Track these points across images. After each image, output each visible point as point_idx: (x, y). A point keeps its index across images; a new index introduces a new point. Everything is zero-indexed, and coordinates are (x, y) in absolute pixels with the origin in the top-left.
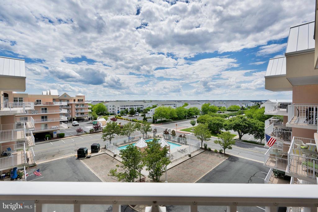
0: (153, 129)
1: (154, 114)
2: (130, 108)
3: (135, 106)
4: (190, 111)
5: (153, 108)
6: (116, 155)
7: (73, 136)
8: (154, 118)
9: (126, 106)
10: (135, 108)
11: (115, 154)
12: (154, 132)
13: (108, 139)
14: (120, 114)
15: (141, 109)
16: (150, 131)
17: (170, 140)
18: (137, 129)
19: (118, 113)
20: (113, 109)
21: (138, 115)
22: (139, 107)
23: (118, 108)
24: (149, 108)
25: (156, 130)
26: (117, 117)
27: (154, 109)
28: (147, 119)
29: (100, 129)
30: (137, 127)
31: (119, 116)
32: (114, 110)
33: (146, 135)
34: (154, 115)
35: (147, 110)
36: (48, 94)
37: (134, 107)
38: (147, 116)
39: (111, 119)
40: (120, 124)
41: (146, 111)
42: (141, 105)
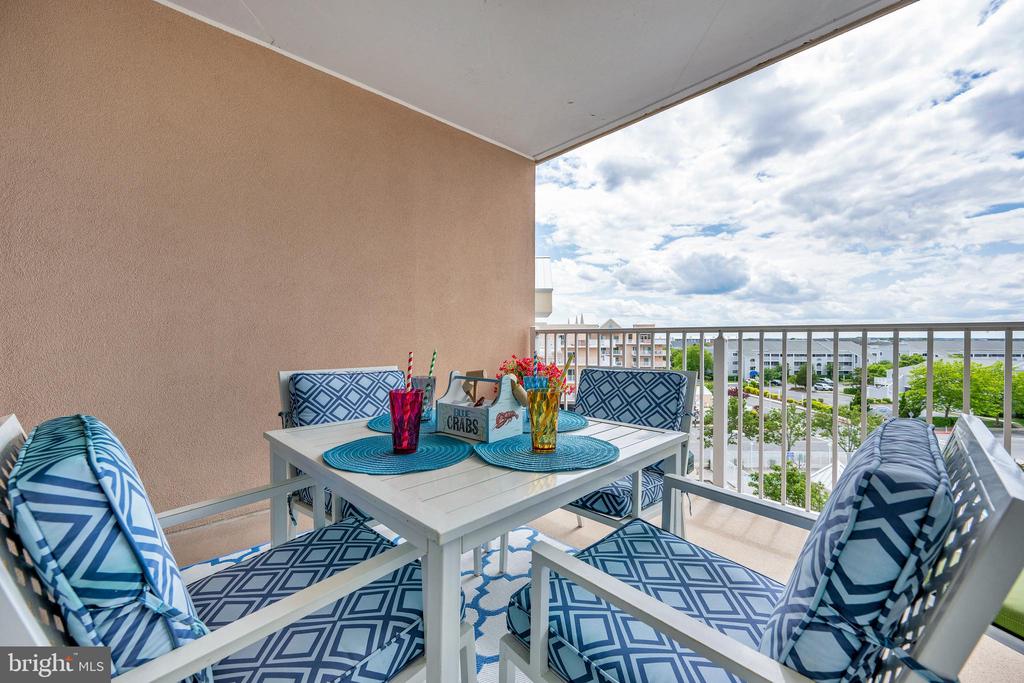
1: (906, 389)
2: (796, 363)
3: (818, 355)
5: (904, 365)
8: (903, 403)
10: (819, 364)
14: (756, 380)
18: (820, 430)
19: (753, 377)
20: (735, 363)
21: (831, 389)
23: (753, 360)
24: (883, 367)
26: (748, 387)
27: (905, 371)
30: (822, 424)
31: (754, 385)
34: (908, 393)
35: (873, 371)
36: (579, 322)
37: (814, 361)
38: (870, 392)
39: (730, 393)
40: (757, 408)
41: (867, 377)
42: (846, 355)
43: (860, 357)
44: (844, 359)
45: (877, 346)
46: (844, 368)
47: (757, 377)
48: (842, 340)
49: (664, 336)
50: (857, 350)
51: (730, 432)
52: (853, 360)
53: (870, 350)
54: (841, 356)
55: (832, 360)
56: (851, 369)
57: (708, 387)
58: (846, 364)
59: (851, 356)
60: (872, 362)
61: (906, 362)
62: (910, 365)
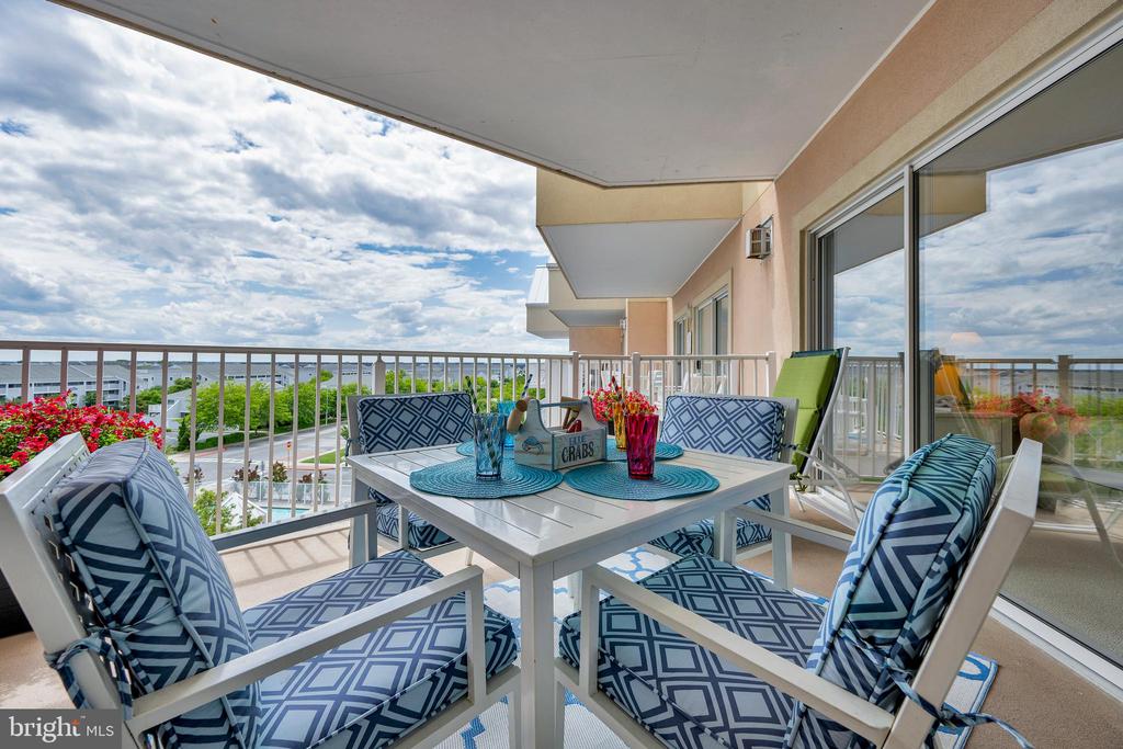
1: (184, 415)
5: (179, 389)
8: (183, 429)
10: (75, 394)
17: (263, 500)
27: (182, 396)
34: (185, 418)
42: (111, 382)
43: (128, 382)
44: (109, 387)
45: (146, 371)
46: (110, 398)
48: (108, 363)
50: (123, 375)
52: (120, 387)
53: (140, 375)
54: (105, 382)
55: (93, 388)
56: (121, 397)
58: (111, 392)
59: (118, 382)
60: (143, 388)
61: (181, 386)
62: (184, 389)
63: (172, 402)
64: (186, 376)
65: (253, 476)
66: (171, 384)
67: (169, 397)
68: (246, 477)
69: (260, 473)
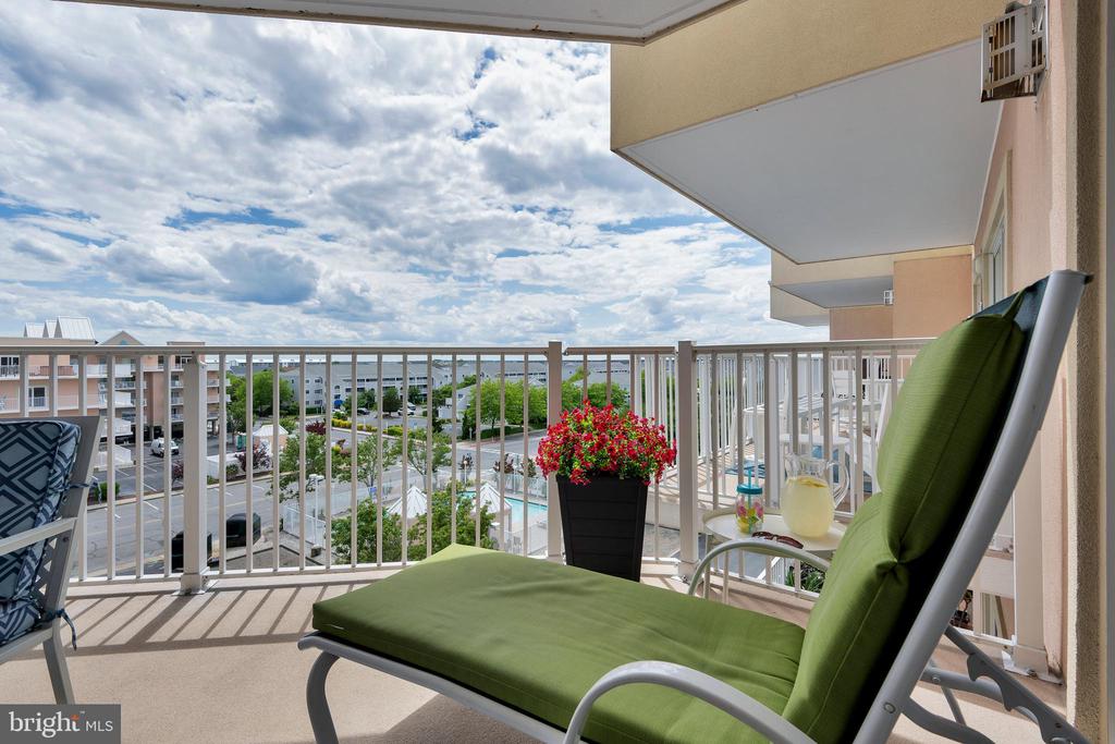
0: (459, 459)
1: (468, 407)
2: (382, 388)
3: (401, 379)
4: (593, 396)
5: (467, 385)
6: (320, 549)
7: (155, 493)
8: (465, 419)
9: (368, 380)
10: (402, 388)
11: (316, 546)
12: (463, 466)
13: (290, 496)
14: (341, 411)
15: (423, 391)
16: (448, 463)
17: (517, 492)
19: (337, 406)
20: (318, 392)
21: (412, 414)
22: (416, 383)
23: (338, 387)
24: (452, 388)
25: (468, 460)
26: (332, 419)
27: (467, 391)
28: (443, 426)
29: (263, 463)
31: (338, 416)
32: (321, 397)
33: (436, 477)
34: (469, 410)
35: (445, 392)
36: (52, 335)
37: (398, 385)
38: (443, 413)
39: (310, 429)
40: (340, 443)
41: (440, 398)
42: (424, 378)
47: (342, 408)
49: (216, 358)
51: (307, 477)
57: (283, 425)
58: (425, 387)
61: (469, 382)
62: (470, 385)
63: (460, 396)
64: (472, 373)
65: (509, 469)
66: (460, 380)
67: (459, 392)
68: (503, 469)
69: (515, 467)
